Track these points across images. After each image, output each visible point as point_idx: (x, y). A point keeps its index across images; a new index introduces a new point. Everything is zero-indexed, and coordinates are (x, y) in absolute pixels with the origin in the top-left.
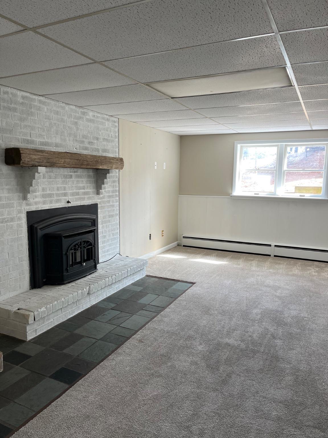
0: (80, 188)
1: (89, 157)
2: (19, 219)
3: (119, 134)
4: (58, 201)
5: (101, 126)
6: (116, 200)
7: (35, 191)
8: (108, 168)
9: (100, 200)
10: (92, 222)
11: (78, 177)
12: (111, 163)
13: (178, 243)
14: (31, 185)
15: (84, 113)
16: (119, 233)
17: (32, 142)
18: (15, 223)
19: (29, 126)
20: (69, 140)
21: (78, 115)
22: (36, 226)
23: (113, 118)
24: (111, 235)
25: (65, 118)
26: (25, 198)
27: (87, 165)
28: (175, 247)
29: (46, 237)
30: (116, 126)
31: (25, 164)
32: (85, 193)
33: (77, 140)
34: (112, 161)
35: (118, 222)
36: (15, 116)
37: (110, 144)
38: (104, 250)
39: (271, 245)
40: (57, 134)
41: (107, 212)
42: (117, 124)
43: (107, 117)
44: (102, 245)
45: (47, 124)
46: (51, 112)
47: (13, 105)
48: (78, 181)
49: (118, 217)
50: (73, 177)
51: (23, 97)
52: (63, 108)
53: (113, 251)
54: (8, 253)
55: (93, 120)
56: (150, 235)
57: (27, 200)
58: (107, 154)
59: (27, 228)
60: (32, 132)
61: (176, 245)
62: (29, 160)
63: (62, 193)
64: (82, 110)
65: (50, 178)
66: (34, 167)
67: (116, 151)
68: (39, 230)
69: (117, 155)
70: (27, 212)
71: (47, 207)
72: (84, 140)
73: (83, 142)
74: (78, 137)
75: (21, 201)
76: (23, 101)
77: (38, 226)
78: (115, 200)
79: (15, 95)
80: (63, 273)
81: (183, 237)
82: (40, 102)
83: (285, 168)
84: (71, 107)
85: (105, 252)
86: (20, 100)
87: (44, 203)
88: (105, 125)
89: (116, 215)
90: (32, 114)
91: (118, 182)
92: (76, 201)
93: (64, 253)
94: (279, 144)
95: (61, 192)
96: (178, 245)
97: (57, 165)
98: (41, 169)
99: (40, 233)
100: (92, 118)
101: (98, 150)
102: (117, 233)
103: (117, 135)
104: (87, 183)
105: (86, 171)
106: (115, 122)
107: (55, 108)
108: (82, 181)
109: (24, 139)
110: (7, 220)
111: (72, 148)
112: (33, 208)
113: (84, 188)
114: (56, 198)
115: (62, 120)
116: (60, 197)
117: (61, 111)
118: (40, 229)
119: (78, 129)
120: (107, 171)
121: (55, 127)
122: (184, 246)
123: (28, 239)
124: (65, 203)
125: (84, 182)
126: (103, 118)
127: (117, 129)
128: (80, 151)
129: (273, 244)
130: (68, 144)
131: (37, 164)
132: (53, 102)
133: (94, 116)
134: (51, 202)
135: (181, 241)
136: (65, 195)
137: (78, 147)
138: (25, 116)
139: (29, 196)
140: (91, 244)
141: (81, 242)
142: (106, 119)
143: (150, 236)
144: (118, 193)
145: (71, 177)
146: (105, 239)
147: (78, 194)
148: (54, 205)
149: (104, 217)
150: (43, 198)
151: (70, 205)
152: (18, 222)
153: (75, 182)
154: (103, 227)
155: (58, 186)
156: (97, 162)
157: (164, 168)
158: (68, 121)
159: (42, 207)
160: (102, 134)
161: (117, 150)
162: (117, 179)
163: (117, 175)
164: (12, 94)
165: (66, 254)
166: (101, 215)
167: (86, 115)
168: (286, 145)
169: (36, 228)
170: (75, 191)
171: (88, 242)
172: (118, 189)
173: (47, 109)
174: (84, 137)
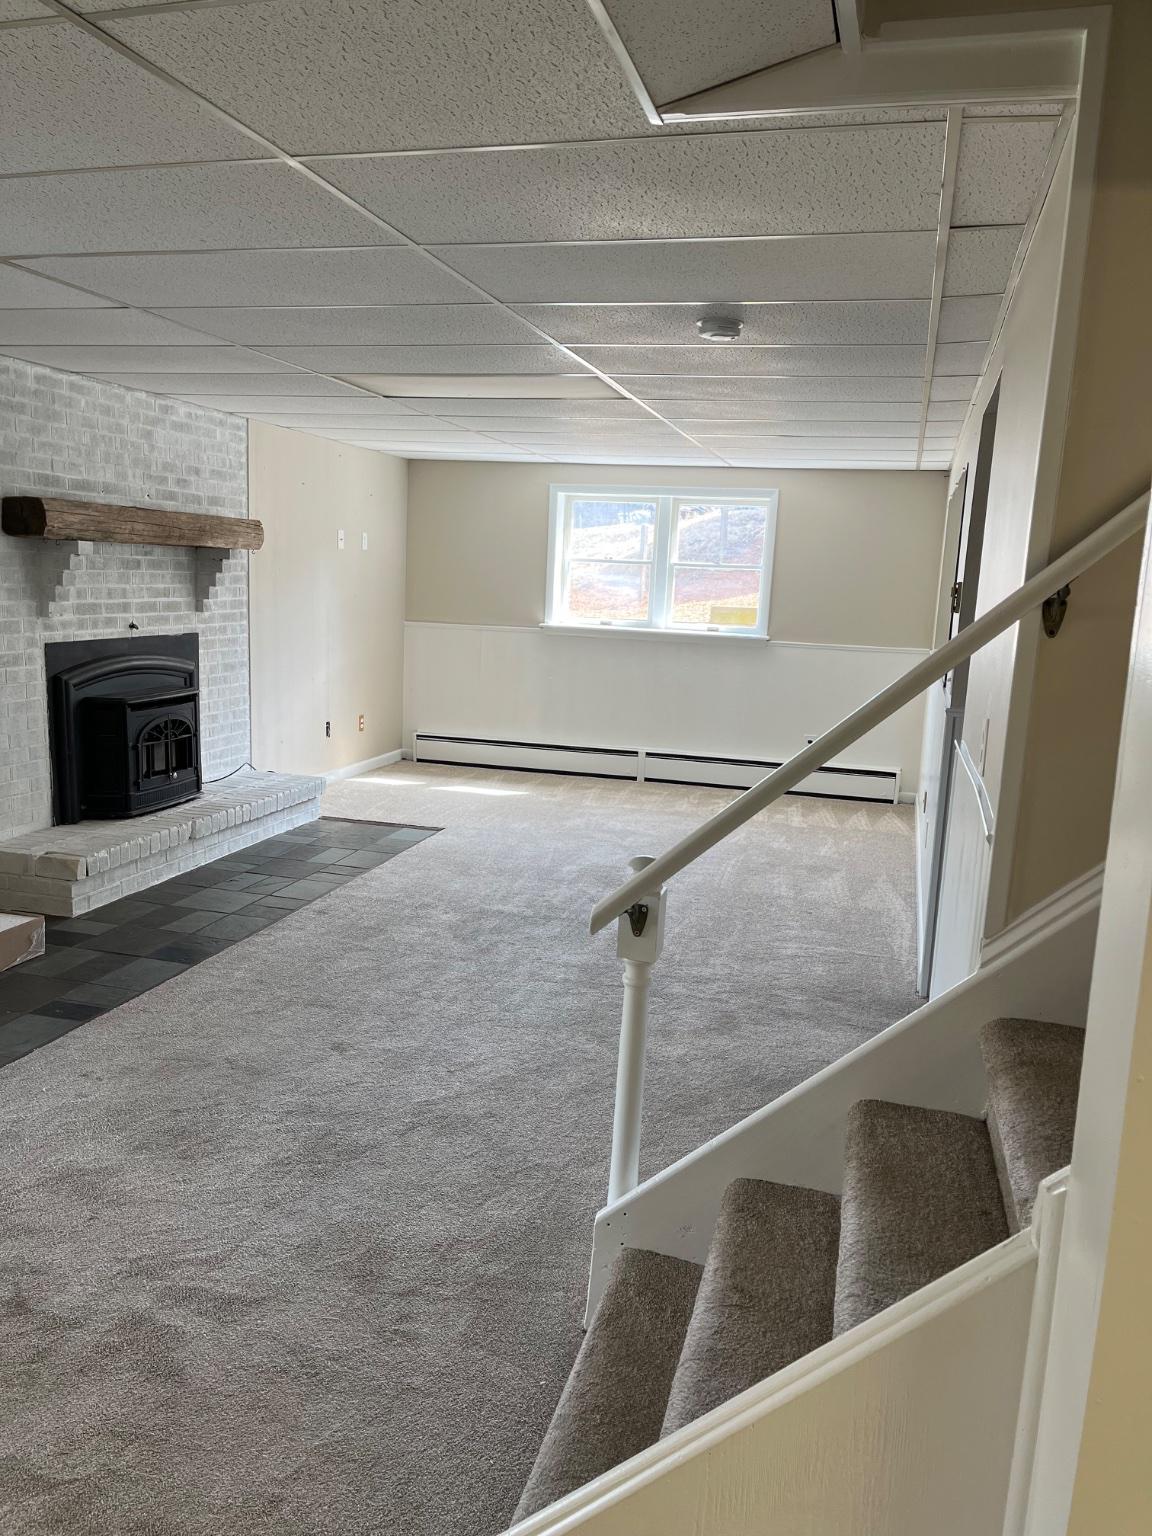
0: (158, 593)
1: (183, 518)
2: (30, 659)
3: (248, 460)
4: (110, 622)
5: (204, 440)
6: (241, 626)
7: (65, 597)
8: (227, 545)
9: (203, 626)
10: (185, 679)
11: (154, 565)
12: (233, 533)
13: (402, 754)
14: (60, 583)
15: (166, 409)
16: (248, 712)
17: (56, 481)
18: (21, 668)
19: (51, 445)
20: (134, 476)
21: (153, 414)
22: (65, 678)
23: (233, 417)
24: (231, 716)
25: (125, 422)
26: (42, 612)
27: (181, 537)
28: (396, 763)
29: (87, 703)
30: (241, 440)
31: (53, 534)
32: (169, 607)
33: (151, 476)
34: (236, 528)
35: (247, 683)
36: (21, 421)
37: (228, 483)
38: (212, 751)
39: (637, 753)
40: (107, 462)
41: (219, 657)
42: (244, 434)
43: (221, 416)
44: (210, 739)
45: (86, 439)
46: (95, 410)
47: (17, 399)
48: (152, 575)
49: (246, 671)
50: (144, 565)
51: (39, 379)
52: (121, 399)
53: (234, 758)
54: (9, 737)
55: (187, 424)
56: (328, 723)
57: (47, 616)
58: (219, 508)
59: (45, 682)
60: (55, 458)
61: (399, 758)
62: (60, 525)
63: (119, 605)
64: (163, 402)
65: (94, 568)
66: (72, 540)
67: (240, 502)
68: (72, 689)
69: (245, 511)
70: (46, 644)
71: (86, 635)
72: (167, 474)
73: (164, 480)
74: (154, 468)
75: (34, 618)
76: (37, 386)
77: (71, 678)
78: (238, 628)
79: (20, 375)
80: (128, 790)
81: (418, 736)
82: (72, 386)
83: (674, 558)
84: (138, 394)
85: (214, 758)
86: (31, 385)
87: (81, 625)
88: (215, 437)
89: (242, 665)
90: (54, 416)
91: (245, 581)
92: (149, 625)
93: (131, 744)
94: (660, 496)
95: (116, 601)
96: (404, 759)
97: (116, 536)
98: (85, 547)
99: (75, 696)
100: (185, 420)
101: (198, 500)
102: (244, 712)
103: (244, 460)
104: (173, 582)
105: (170, 551)
106: (239, 428)
107: (102, 401)
108: (163, 576)
109: (39, 474)
110: (5, 660)
111: (140, 495)
112: (58, 636)
113: (166, 593)
114: (105, 615)
115: (119, 429)
116: (114, 613)
117: (117, 406)
118: (75, 686)
119: (152, 448)
120: (225, 554)
121: (103, 445)
122: (419, 760)
123: (48, 707)
124: (125, 627)
125: (168, 577)
126: (211, 420)
127: (243, 447)
128: (159, 501)
129: (642, 750)
130: (131, 485)
131: (76, 534)
132: (98, 387)
133: (189, 415)
134: (95, 625)
135: (412, 748)
136: (125, 608)
137: (153, 492)
138: (41, 421)
139: (52, 606)
140: (187, 730)
141: (166, 722)
142: (218, 420)
143: (328, 728)
144: (245, 610)
145: (138, 564)
146: (214, 725)
147: (152, 607)
148: (101, 631)
149: (213, 670)
150: (79, 613)
151: (135, 633)
152: (28, 667)
153: (147, 579)
154: (210, 693)
155: (111, 586)
156: (202, 531)
157: (365, 548)
158: (131, 431)
159: (77, 636)
160: (208, 458)
161: (244, 499)
162: (244, 573)
163: (242, 564)
164: (15, 371)
165: (135, 748)
166: (206, 663)
167: (171, 414)
168: (675, 499)
169: (67, 683)
170: (146, 600)
171: (182, 723)
172: (245, 598)
173: (87, 402)
174: (166, 467)
